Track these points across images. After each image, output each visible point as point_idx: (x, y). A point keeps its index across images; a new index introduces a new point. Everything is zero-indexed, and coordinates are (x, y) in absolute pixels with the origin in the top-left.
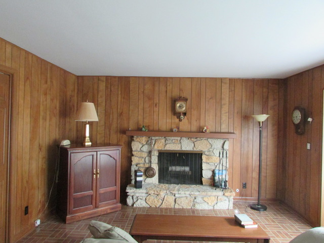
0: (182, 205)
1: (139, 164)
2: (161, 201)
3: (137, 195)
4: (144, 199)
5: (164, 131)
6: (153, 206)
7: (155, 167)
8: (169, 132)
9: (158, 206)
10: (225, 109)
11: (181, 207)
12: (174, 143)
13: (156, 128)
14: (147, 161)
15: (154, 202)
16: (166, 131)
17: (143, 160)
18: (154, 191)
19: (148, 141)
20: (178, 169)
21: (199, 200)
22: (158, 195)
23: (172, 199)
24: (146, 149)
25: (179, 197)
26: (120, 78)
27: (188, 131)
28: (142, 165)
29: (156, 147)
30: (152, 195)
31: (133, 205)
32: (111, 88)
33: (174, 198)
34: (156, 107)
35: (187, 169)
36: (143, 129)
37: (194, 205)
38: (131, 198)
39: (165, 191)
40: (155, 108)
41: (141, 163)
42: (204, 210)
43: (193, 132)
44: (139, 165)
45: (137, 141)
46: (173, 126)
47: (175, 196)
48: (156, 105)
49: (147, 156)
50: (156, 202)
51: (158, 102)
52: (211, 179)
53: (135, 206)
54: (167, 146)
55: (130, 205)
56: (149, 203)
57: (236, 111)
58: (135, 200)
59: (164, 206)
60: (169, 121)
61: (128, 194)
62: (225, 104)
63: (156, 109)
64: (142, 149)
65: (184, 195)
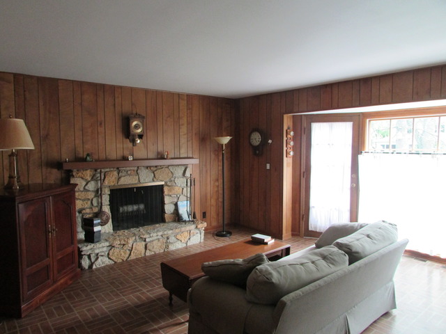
0: (154, 250)
1: (84, 209)
2: (128, 252)
3: (97, 251)
4: (107, 253)
5: (114, 160)
6: (120, 261)
7: (107, 209)
8: (120, 160)
9: (125, 259)
10: (184, 129)
11: (153, 253)
12: (130, 175)
13: (102, 156)
14: (95, 203)
15: (120, 255)
16: (117, 160)
17: (89, 202)
18: (120, 240)
19: (94, 175)
20: (130, 208)
21: (172, 239)
22: (124, 245)
23: (141, 246)
24: (93, 186)
25: (150, 242)
26: (42, 80)
27: (143, 158)
28: (88, 211)
29: (106, 182)
30: (117, 246)
31: (91, 267)
32: (24, 95)
33: (144, 243)
34: (101, 127)
35: (142, 206)
36: (88, 158)
37: (167, 247)
38: (86, 257)
39: (134, 238)
40: (99, 128)
41: (87, 208)
42: (178, 250)
43: (150, 159)
44: (84, 212)
45: (79, 177)
46: (126, 153)
47: (145, 241)
48: (101, 124)
49: (95, 196)
50: (123, 254)
51: (103, 119)
52: (173, 213)
53: (94, 267)
54: (122, 179)
55: (87, 268)
56: (114, 258)
57: (194, 132)
58: (93, 260)
59: (133, 257)
60: (120, 145)
61: (83, 253)
62: (183, 125)
63: (101, 129)
64: (87, 188)
65: (156, 238)
